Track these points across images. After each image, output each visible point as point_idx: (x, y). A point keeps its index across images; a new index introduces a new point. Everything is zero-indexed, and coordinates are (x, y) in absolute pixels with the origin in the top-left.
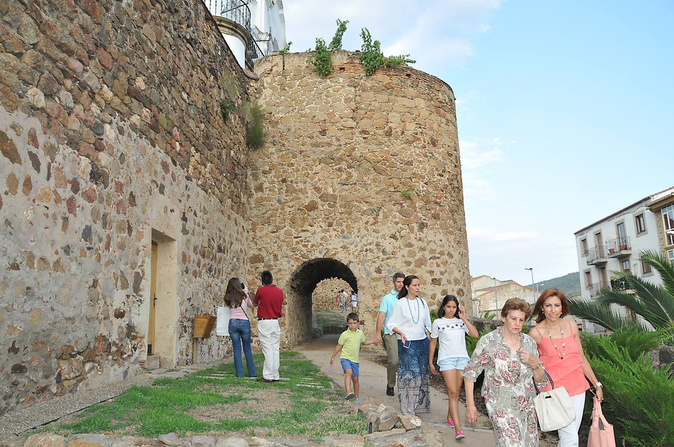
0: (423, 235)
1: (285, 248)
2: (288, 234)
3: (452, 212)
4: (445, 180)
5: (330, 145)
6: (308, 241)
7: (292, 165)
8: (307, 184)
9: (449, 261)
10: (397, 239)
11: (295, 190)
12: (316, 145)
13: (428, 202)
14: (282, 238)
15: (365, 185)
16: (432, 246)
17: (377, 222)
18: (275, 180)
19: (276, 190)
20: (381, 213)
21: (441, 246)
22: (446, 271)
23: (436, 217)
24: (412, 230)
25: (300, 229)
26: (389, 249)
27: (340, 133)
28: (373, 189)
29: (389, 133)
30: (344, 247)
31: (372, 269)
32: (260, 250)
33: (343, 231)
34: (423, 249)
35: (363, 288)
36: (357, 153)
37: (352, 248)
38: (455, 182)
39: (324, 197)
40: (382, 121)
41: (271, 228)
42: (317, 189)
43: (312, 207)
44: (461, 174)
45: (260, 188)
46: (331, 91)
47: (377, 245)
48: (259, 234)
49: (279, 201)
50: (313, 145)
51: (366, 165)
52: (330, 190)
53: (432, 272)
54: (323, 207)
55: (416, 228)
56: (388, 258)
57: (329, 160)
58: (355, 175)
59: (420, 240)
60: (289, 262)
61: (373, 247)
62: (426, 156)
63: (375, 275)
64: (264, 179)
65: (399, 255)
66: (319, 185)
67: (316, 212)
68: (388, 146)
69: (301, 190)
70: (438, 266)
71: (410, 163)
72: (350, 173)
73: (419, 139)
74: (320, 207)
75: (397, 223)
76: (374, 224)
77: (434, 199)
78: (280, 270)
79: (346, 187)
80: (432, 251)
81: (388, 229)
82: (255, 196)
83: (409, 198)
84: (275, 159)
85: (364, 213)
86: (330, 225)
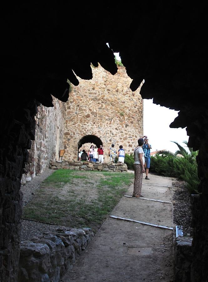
0: (127, 129)
1: (77, 130)
2: (79, 125)
3: (138, 121)
4: (136, 109)
5: (96, 94)
6: (86, 128)
7: (82, 100)
8: (87, 108)
9: (136, 139)
10: (117, 130)
11: (82, 110)
12: (91, 93)
13: (129, 117)
14: (77, 127)
15: (107, 110)
16: (130, 133)
17: (111, 123)
18: (75, 105)
19: (75, 109)
20: (112, 120)
21: (133, 133)
22: (134, 142)
23: (132, 122)
24: (123, 127)
25: (83, 124)
26: (115, 133)
27: (99, 90)
28: (110, 111)
29: (117, 91)
30: (99, 132)
31: (108, 140)
32: (68, 130)
33: (99, 126)
34: (126, 134)
35: (105, 146)
36: (105, 98)
37: (101, 132)
38: (140, 110)
39: (93, 113)
40: (115, 86)
41: (73, 123)
42: (90, 110)
43: (88, 116)
44: (143, 106)
45: (69, 108)
46: (97, 73)
47: (110, 131)
48: (68, 125)
49: (76, 113)
50: (89, 93)
51: (108, 102)
52: (95, 111)
53: (129, 142)
54: (92, 116)
55: (124, 126)
56: (114, 136)
57: (95, 99)
58: (104, 106)
59: (125, 130)
60: (79, 136)
61: (109, 132)
62: (130, 100)
63: (109, 142)
64: (71, 104)
65: (118, 136)
66: (91, 108)
67: (89, 118)
68: (116, 96)
69: (84, 110)
70: (131, 140)
71: (124, 102)
72: (102, 105)
73: (128, 94)
74: (91, 116)
75: (118, 124)
76: (110, 124)
77: (132, 116)
78: (75, 138)
79: (101, 110)
80: (130, 135)
81: (115, 126)
82: (67, 111)
83: (123, 115)
84: (75, 97)
85: (107, 120)
86: (94, 123)
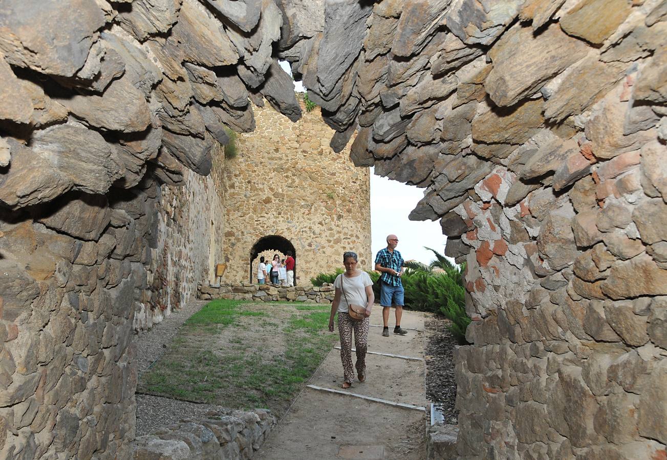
0: (340, 223)
1: (249, 227)
2: (251, 218)
3: (361, 207)
4: (357, 186)
5: (281, 159)
6: (265, 224)
7: (255, 171)
8: (265, 185)
9: (357, 241)
10: (323, 225)
11: (257, 189)
12: (272, 159)
13: (344, 201)
14: (247, 221)
15: (303, 188)
16: (346, 230)
17: (311, 213)
18: (243, 181)
19: (244, 188)
20: (313, 207)
21: (351, 230)
22: (354, 248)
23: (349, 211)
24: (333, 219)
25: (259, 215)
26: (317, 231)
27: (288, 152)
28: (309, 191)
29: (321, 153)
30: (288, 229)
31: (306, 244)
32: (232, 228)
33: (288, 218)
34: (339, 232)
35: (300, 256)
36: (299, 166)
37: (293, 230)
38: (364, 187)
39: (276, 195)
40: (317, 144)
41: (240, 214)
42: (272, 189)
43: (268, 201)
44: (369, 180)
45: (232, 186)
46: (283, 121)
47: (310, 228)
48: (231, 217)
49: (245, 196)
50: (269, 159)
51: (304, 174)
52: (280, 190)
53: (344, 248)
54: (275, 201)
55: (335, 218)
56: (316, 237)
57: (280, 169)
58: (297, 181)
59: (338, 226)
60: (251, 237)
61: (307, 229)
62: (345, 169)
63: (308, 248)
64: (236, 180)
65: (323, 235)
66: (273, 186)
67: (270, 204)
68: (320, 162)
69: (260, 189)
70: (349, 244)
71: (334, 174)
72: (294, 179)
73: (341, 157)
74: (273, 201)
75: (323, 215)
76: (308, 214)
77: (348, 198)
78: (245, 242)
79: (291, 189)
80: (345, 234)
81: (317, 218)
82: (229, 192)
83: (332, 198)
84: (243, 166)
85: (302, 207)
86: (280, 214)
